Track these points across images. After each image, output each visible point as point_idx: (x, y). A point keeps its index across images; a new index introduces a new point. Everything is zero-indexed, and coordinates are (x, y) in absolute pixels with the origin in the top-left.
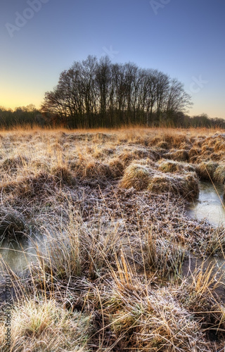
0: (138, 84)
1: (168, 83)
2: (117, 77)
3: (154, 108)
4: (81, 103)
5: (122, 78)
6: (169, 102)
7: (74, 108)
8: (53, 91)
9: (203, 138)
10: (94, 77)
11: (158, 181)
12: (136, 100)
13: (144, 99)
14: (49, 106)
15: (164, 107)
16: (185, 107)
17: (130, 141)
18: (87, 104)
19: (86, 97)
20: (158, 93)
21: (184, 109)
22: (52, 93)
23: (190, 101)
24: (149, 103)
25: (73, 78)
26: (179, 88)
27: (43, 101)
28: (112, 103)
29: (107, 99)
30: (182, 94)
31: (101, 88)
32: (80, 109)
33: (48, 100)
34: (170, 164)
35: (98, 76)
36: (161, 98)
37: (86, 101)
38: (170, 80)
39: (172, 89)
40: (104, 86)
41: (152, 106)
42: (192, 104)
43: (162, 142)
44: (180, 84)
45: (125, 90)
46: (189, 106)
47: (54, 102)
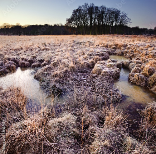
0: (106, 14)
1: (120, 14)
2: (97, 11)
3: (114, 25)
4: (82, 23)
5: (99, 12)
6: (120, 22)
7: (78, 25)
8: (70, 18)
9: (131, 45)
10: (87, 12)
11: (104, 72)
12: (105, 21)
13: (109, 21)
14: (68, 24)
15: (118, 24)
16: (128, 24)
17: (100, 46)
18: (84, 23)
19: (84, 20)
20: (115, 18)
21: (127, 25)
22: (69, 19)
23: (130, 21)
24: (111, 23)
25: (78, 12)
26: (125, 16)
27: (66, 22)
28: (95, 22)
29: (93, 21)
30: (126, 18)
31: (90, 16)
32: (81, 25)
33: (68, 22)
34: (110, 64)
35: (89, 11)
36: (117, 21)
37: (84, 22)
38: (121, 12)
39: (122, 16)
40: (92, 16)
41: (113, 24)
42: (131, 22)
43: (113, 46)
44: (125, 14)
45: (100, 17)
46: (130, 23)
47: (70, 23)
